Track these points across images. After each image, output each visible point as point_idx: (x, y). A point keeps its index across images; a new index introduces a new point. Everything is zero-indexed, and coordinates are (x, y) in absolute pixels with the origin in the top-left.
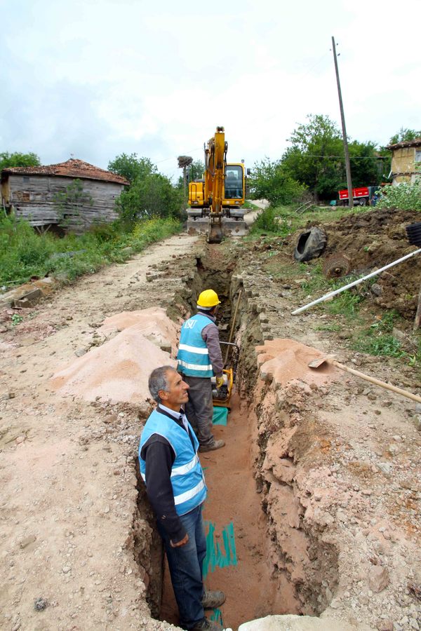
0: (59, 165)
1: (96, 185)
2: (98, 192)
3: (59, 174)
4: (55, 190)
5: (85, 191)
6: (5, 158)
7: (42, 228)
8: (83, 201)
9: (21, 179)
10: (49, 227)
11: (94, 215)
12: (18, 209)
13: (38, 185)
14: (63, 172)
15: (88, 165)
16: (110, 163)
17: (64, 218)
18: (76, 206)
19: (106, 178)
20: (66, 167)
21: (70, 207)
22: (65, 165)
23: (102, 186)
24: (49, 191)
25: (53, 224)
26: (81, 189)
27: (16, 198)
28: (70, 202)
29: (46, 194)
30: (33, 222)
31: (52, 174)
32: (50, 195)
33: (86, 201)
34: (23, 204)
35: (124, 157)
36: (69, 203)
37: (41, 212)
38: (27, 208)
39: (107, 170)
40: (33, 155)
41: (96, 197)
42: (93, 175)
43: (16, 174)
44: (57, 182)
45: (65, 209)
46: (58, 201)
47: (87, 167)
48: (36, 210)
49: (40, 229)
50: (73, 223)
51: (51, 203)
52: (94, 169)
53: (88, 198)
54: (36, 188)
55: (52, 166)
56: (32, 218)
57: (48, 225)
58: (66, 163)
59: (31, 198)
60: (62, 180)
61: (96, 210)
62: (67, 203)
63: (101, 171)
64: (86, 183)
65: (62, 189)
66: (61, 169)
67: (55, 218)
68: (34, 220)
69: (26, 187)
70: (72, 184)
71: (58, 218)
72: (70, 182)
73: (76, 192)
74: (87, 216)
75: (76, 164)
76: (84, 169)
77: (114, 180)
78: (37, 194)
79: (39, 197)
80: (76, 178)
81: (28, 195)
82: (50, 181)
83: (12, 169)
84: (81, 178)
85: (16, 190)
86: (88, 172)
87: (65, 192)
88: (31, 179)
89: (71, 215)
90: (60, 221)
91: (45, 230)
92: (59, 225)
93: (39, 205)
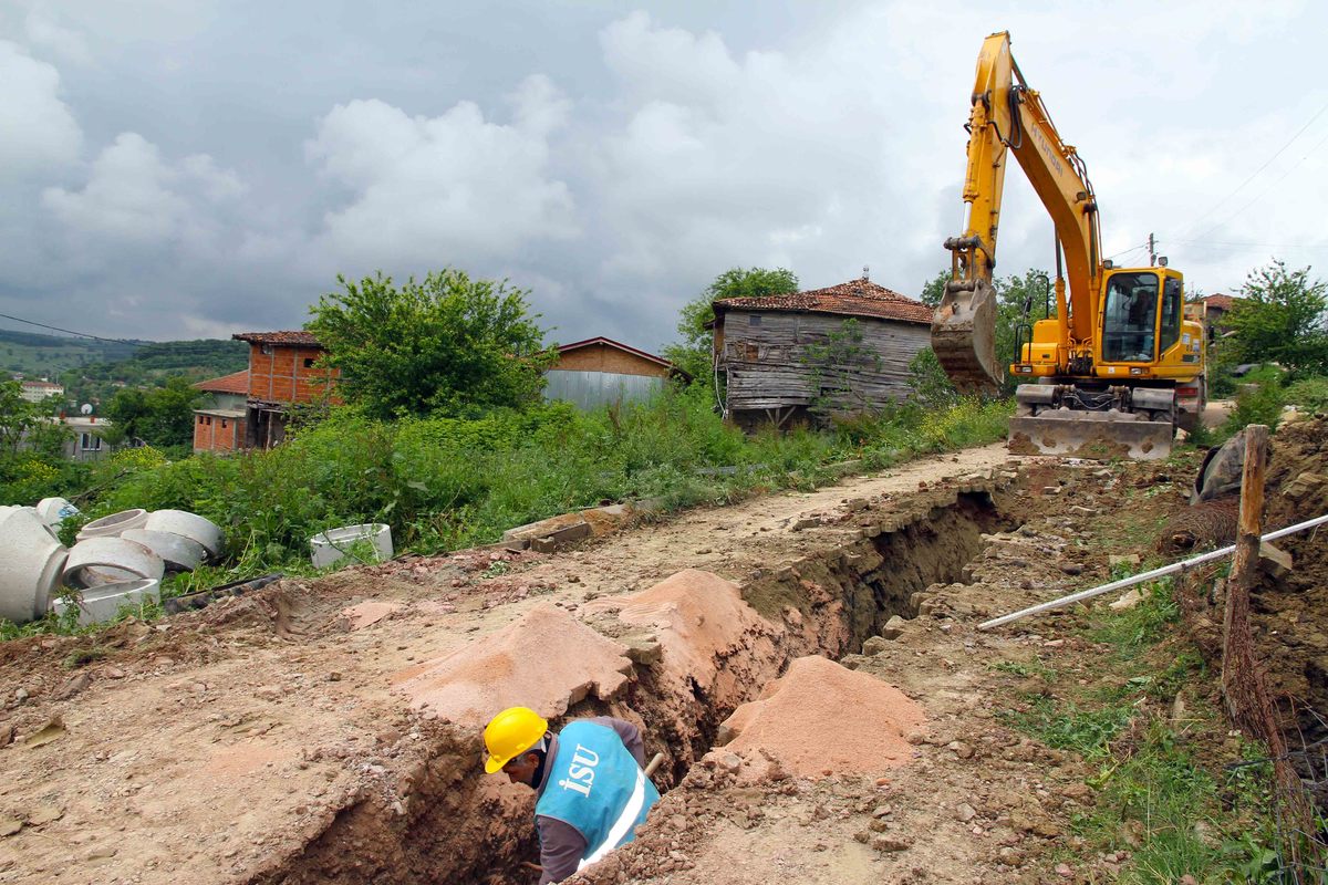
0: (823, 292)
1: (890, 330)
2: (892, 345)
3: (818, 309)
4: (808, 341)
5: (866, 342)
6: (734, 280)
7: (778, 413)
8: (863, 362)
9: (746, 319)
10: (792, 410)
11: (882, 390)
12: (735, 376)
13: (776, 330)
14: (827, 304)
15: (881, 290)
16: (927, 285)
17: (822, 395)
18: (846, 371)
19: (913, 316)
20: (835, 295)
21: (833, 373)
22: (835, 292)
23: (902, 333)
24: (796, 341)
25: (799, 406)
26: (858, 339)
27: (733, 353)
28: (835, 363)
29: (790, 347)
30: (761, 401)
31: (809, 309)
32: (797, 350)
33: (866, 363)
34: (746, 365)
36: (833, 366)
37: (777, 382)
38: (753, 374)
39: (921, 300)
40: (785, 273)
41: (889, 354)
42: (885, 309)
43: (737, 310)
44: (811, 326)
45: (824, 378)
46: (813, 361)
47: (877, 295)
48: (768, 378)
49: (774, 416)
50: (839, 407)
51: (798, 365)
52: (893, 298)
53: (871, 357)
54: (772, 336)
55: (809, 293)
56: (759, 394)
57: (792, 406)
58: (839, 287)
59: (761, 354)
60: (821, 320)
61: (887, 381)
62: (827, 367)
63: (905, 301)
64: (870, 327)
65: (823, 339)
66: (825, 299)
67: (804, 395)
68: (764, 397)
69: (753, 332)
70: (842, 329)
71: (809, 395)
72: (838, 324)
73: (848, 344)
74: (867, 392)
75: (859, 289)
76: (872, 299)
77: (927, 319)
78: (773, 348)
79: (776, 352)
80: (848, 317)
81: (756, 350)
82: (800, 322)
83: (732, 302)
84: (859, 317)
85: (735, 339)
86: (878, 305)
87: (825, 343)
88: (763, 319)
89: (834, 389)
90: (813, 401)
91: (781, 417)
92: (809, 409)
93: (774, 368)
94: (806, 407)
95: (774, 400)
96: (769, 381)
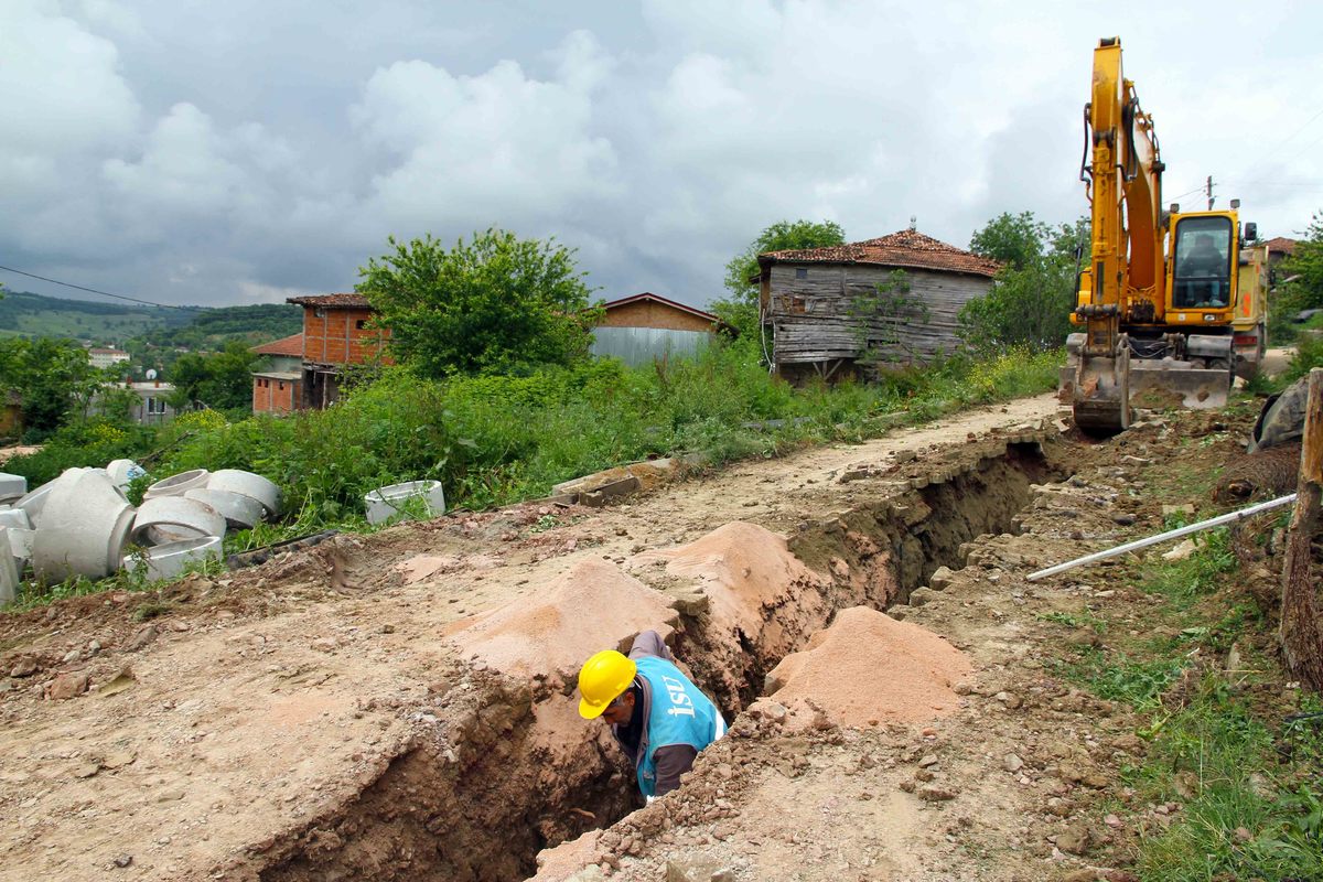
0: (870, 244)
1: (939, 281)
2: (940, 296)
3: (865, 261)
4: (855, 293)
5: (913, 293)
6: (780, 233)
7: (825, 366)
8: (911, 314)
9: (792, 272)
10: (840, 362)
11: (931, 341)
12: (782, 329)
13: (823, 283)
14: (874, 255)
15: (929, 240)
16: (975, 234)
17: (869, 346)
18: (894, 323)
19: (961, 266)
20: (882, 246)
21: (881, 325)
22: (882, 243)
23: (950, 284)
24: (842, 294)
25: (846, 359)
26: (905, 290)
27: (780, 306)
28: (882, 315)
29: (837, 300)
30: (808, 354)
31: (855, 261)
32: (844, 302)
33: (914, 315)
34: (792, 318)
35: (1006, 219)
36: (880, 318)
37: (824, 335)
38: (799, 327)
39: (969, 250)
40: (832, 226)
41: (937, 305)
42: (934, 261)
43: (783, 264)
44: (859, 277)
45: (871, 330)
46: (860, 313)
47: (924, 245)
48: (815, 331)
49: (821, 369)
50: (886, 359)
51: (844, 318)
52: (941, 248)
53: (919, 308)
54: (819, 289)
55: (855, 244)
56: (806, 347)
57: (839, 359)
58: (885, 238)
59: (808, 307)
60: (868, 272)
61: (935, 332)
62: (873, 320)
63: (953, 251)
64: (917, 278)
65: (870, 291)
66: (873, 251)
67: (851, 347)
68: (811, 351)
69: (800, 286)
70: (888, 281)
71: (857, 348)
72: (885, 276)
73: (895, 295)
74: (915, 343)
75: (906, 240)
76: (919, 250)
77: (976, 269)
78: (819, 301)
79: (823, 305)
80: (895, 268)
81: (802, 303)
82: (846, 274)
83: (778, 255)
84: (906, 268)
85: (781, 292)
86: (925, 256)
87: (872, 295)
88: (809, 272)
89: (881, 341)
90: (860, 353)
91: (829, 370)
92: (856, 362)
93: (821, 321)
94: (853, 359)
95: (821, 353)
96: (816, 335)
